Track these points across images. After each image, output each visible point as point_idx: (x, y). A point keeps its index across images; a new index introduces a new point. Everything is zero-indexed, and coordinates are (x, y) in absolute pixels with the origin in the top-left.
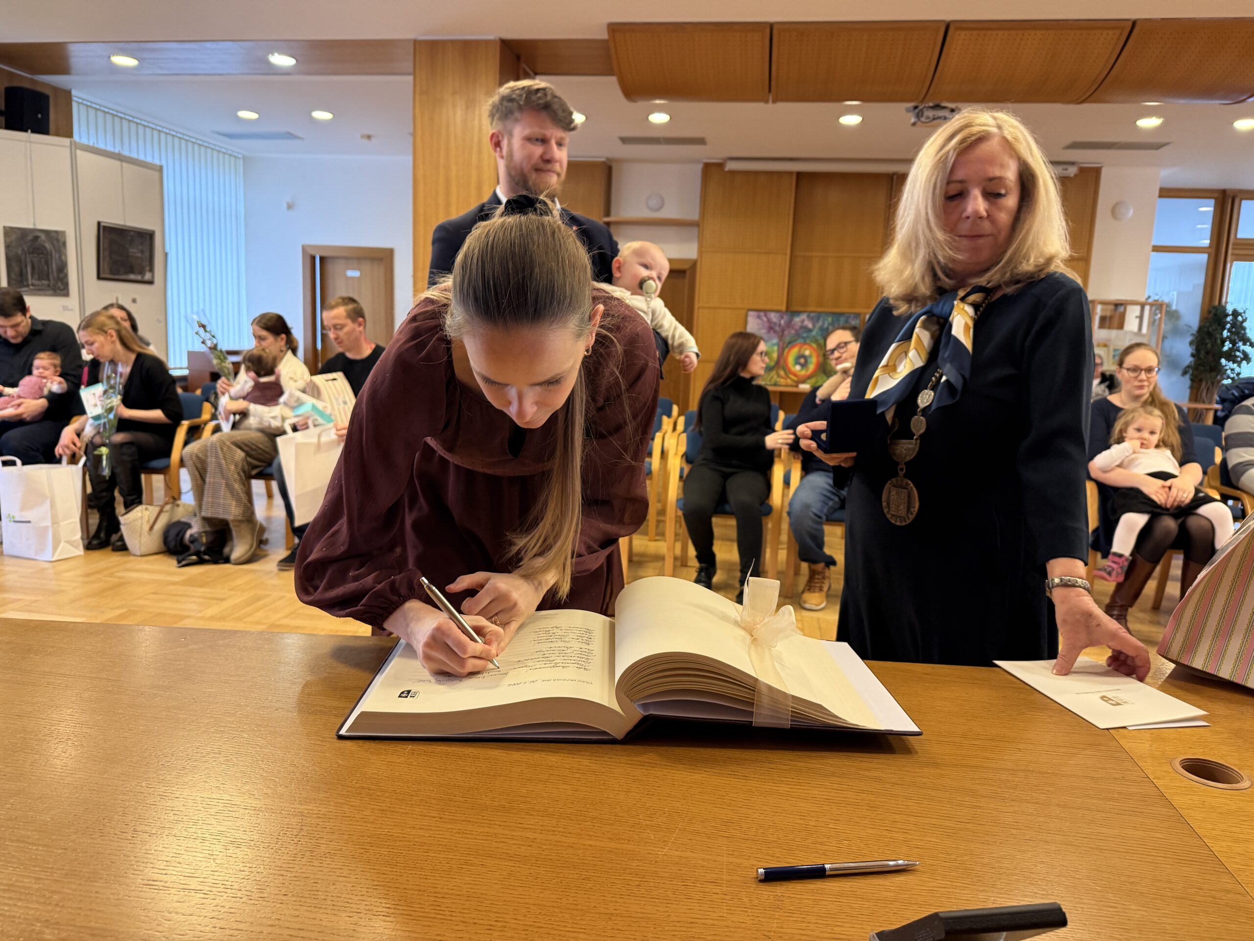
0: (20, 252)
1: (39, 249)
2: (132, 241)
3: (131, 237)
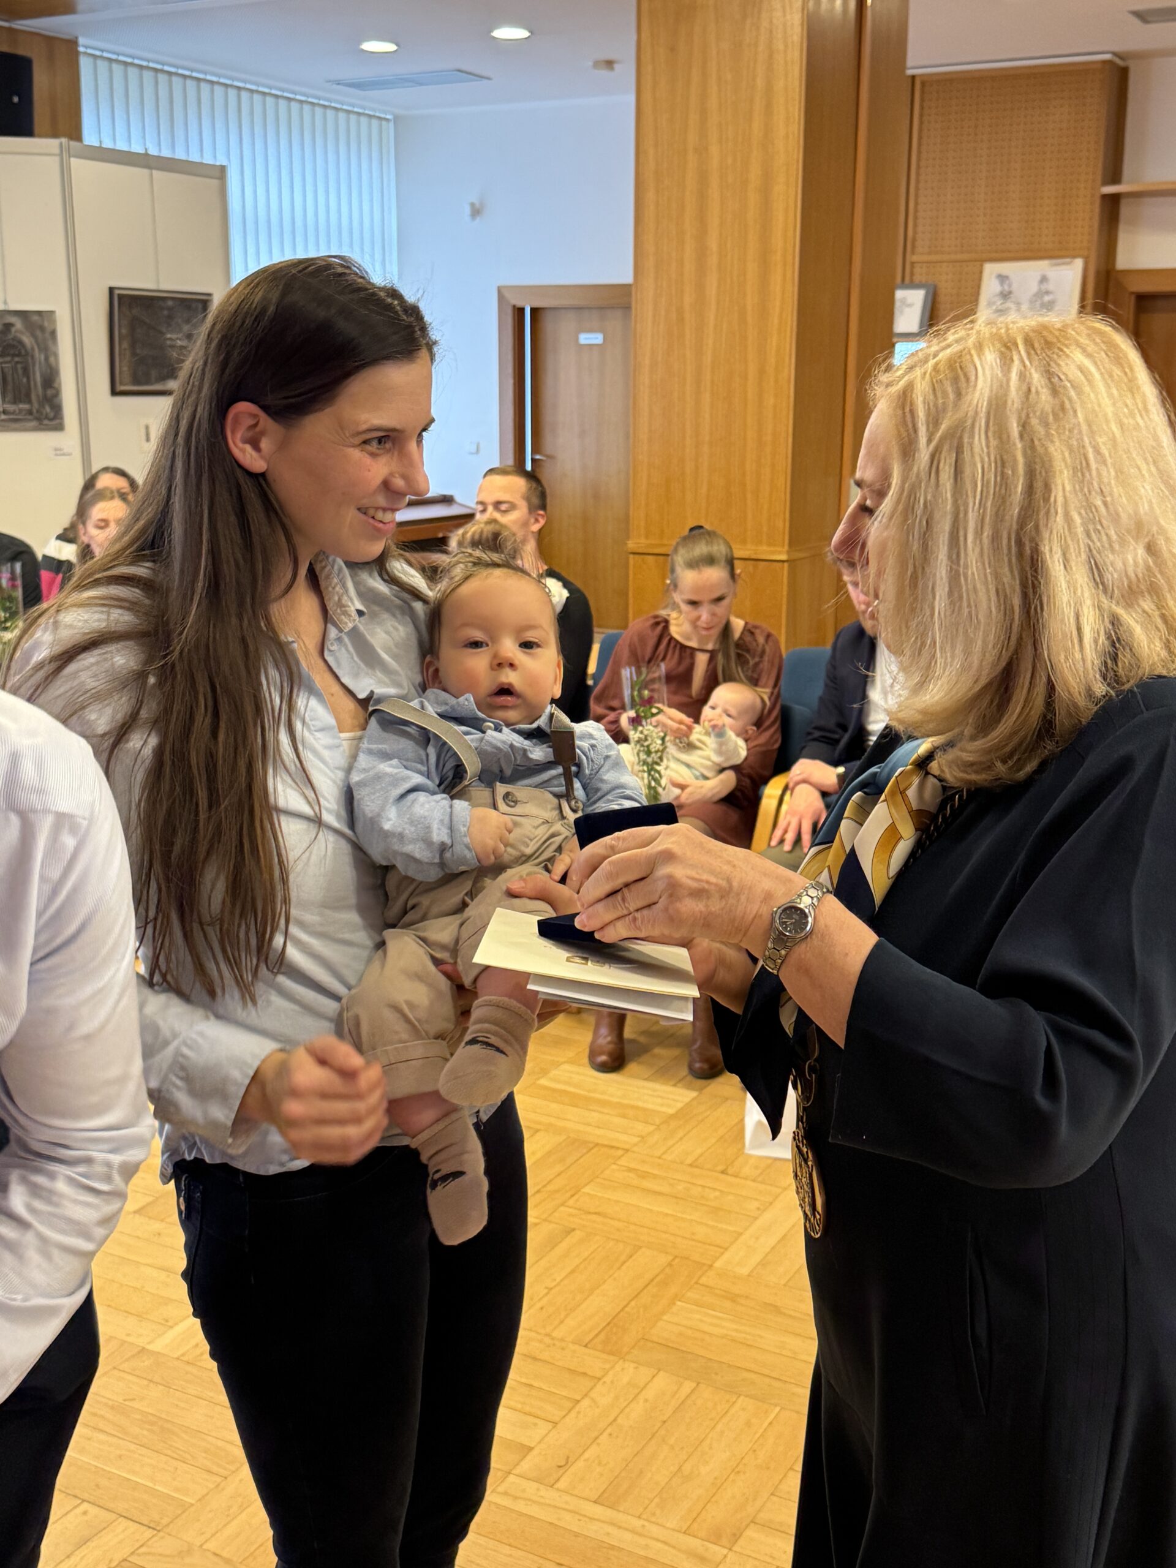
1: (13, 346)
2: (170, 317)
3: (170, 309)
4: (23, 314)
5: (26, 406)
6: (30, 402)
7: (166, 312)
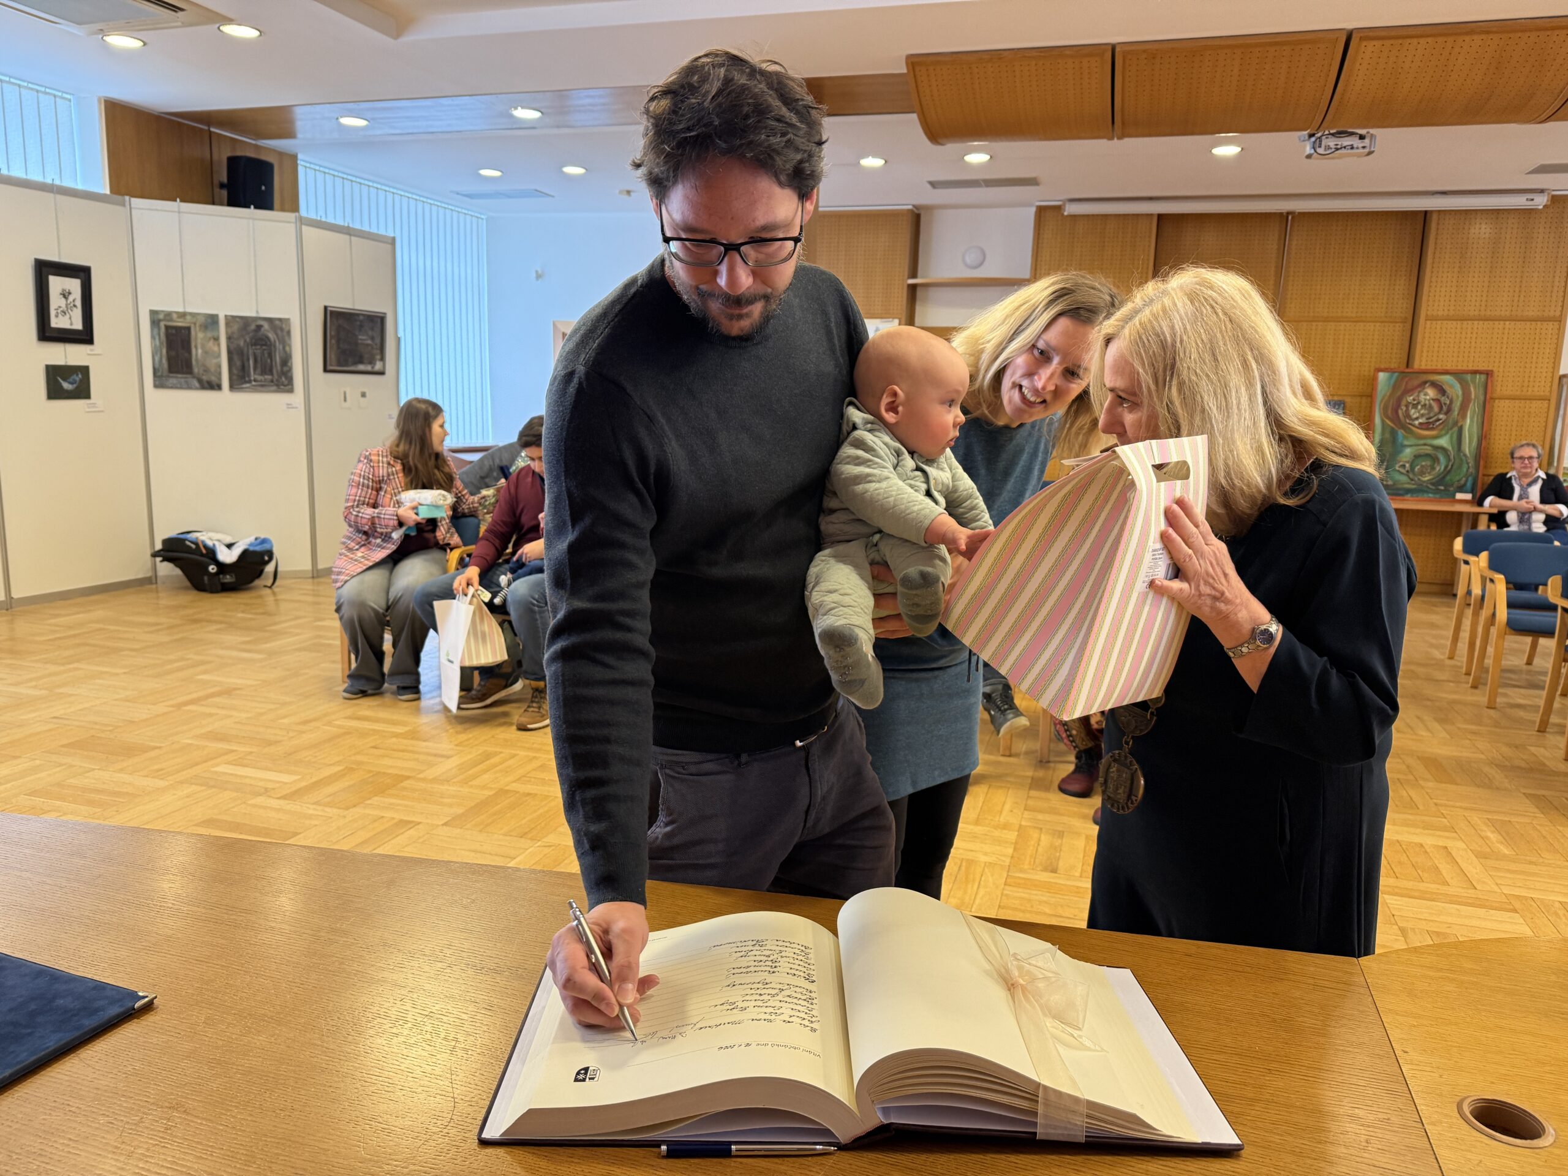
0: (242, 343)
1: (261, 339)
2: (361, 326)
3: (361, 321)
4: (270, 320)
5: (269, 377)
6: (272, 374)
7: (358, 323)
